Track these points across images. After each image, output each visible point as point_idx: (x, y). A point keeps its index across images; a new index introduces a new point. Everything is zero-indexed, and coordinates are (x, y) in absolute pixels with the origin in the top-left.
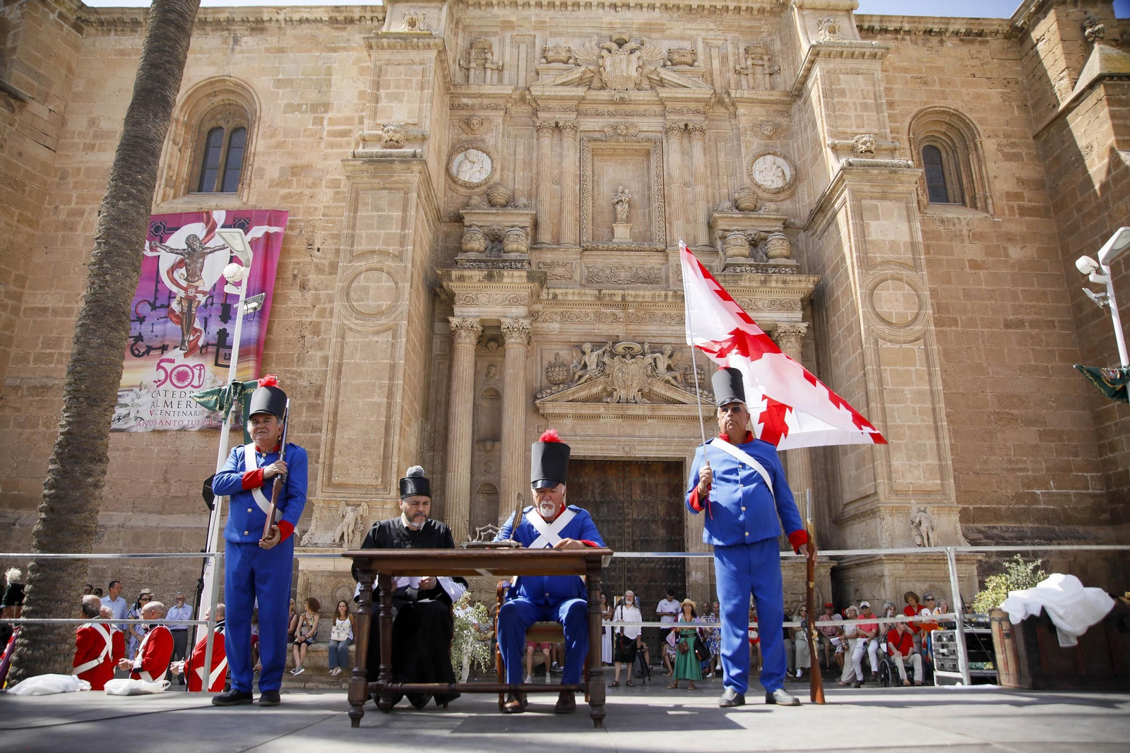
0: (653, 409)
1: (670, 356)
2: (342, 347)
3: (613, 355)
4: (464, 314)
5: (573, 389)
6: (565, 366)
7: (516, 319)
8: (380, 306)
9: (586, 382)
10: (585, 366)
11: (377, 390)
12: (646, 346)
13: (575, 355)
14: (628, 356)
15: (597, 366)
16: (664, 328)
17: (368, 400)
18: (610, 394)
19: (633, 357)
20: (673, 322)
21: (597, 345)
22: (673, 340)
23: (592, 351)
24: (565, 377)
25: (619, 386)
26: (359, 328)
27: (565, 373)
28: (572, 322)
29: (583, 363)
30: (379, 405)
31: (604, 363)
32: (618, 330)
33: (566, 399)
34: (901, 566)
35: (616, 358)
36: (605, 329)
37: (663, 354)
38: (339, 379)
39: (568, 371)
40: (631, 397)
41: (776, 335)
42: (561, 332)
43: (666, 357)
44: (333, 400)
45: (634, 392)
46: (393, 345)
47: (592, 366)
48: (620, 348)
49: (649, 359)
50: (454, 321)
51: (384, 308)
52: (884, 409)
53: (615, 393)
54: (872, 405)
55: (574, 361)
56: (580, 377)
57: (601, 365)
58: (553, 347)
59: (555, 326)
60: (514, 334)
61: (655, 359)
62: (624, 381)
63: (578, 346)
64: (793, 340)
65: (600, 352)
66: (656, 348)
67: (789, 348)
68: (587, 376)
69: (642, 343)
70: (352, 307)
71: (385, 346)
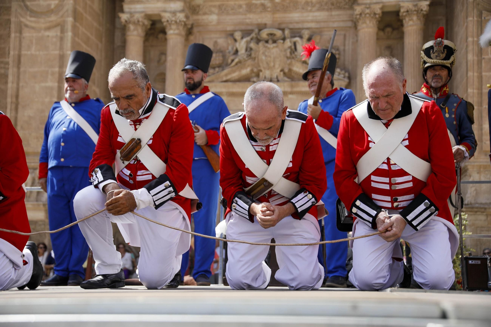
0: (292, 86)
1: (309, 39)
2: (20, 41)
3: (258, 41)
4: (133, 10)
5: (226, 71)
6: (221, 52)
7: (174, 13)
8: (49, 5)
9: (236, 64)
10: (236, 52)
11: (50, 77)
12: (287, 32)
13: (230, 42)
14: (270, 42)
15: (246, 50)
16: (305, 14)
17: (43, 85)
18: (258, 76)
19: (274, 42)
20: (314, 9)
21: (246, 33)
22: (313, 25)
23: (242, 38)
24: (221, 62)
25: (264, 68)
26: (33, 25)
27: (221, 58)
28: (228, 14)
29: (235, 49)
30: (52, 88)
31: (251, 49)
32: (266, 18)
33: (220, 80)
34: (482, 217)
35: (261, 44)
36: (255, 18)
37: (301, 37)
38: (19, 68)
39: (224, 56)
40: (275, 76)
41: (401, 14)
42: (219, 23)
43: (305, 40)
44: (15, 85)
45: (277, 72)
46: (62, 39)
47: (242, 52)
48: (264, 34)
49: (288, 43)
50: (124, 17)
51: (53, 7)
52: (480, 77)
53: (261, 74)
54: (470, 74)
55: (230, 48)
56: (233, 61)
57: (249, 49)
58: (213, 35)
59: (213, 18)
60: (174, 27)
61: (295, 44)
62: (267, 63)
63: (231, 35)
64: (415, 18)
65: (248, 38)
66: (296, 33)
67: (411, 26)
68: (236, 60)
69: (283, 30)
70: (27, 7)
71: (54, 40)
